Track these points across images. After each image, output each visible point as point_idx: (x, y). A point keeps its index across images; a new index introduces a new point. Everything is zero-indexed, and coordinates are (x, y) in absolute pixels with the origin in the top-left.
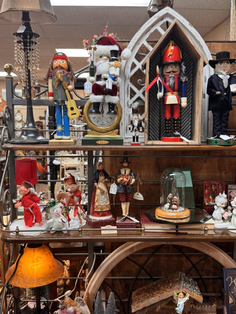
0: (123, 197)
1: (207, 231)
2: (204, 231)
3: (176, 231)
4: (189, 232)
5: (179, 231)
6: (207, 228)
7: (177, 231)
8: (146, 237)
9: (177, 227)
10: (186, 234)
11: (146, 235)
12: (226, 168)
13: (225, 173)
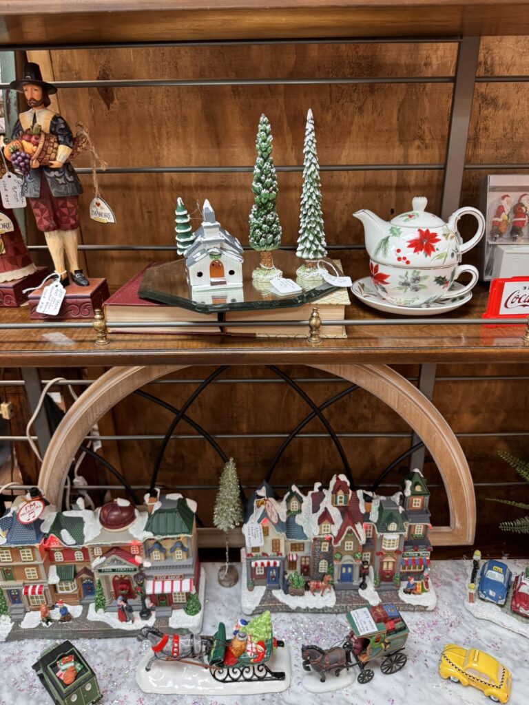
0: (42, 211)
1: (317, 327)
2: (308, 329)
3: (219, 330)
4: (261, 333)
5: (230, 330)
6: (318, 317)
7: (221, 328)
8: (113, 350)
9: (221, 316)
10: (251, 339)
11: (113, 345)
12: (424, 132)
13: (419, 147)
